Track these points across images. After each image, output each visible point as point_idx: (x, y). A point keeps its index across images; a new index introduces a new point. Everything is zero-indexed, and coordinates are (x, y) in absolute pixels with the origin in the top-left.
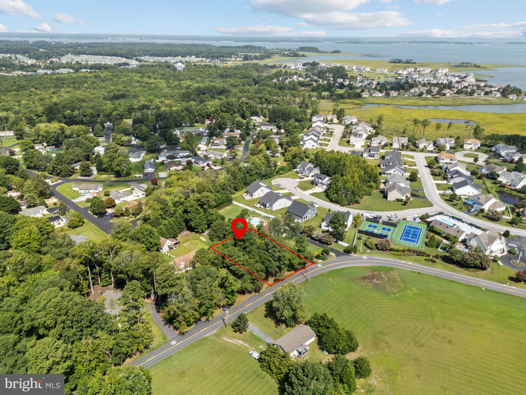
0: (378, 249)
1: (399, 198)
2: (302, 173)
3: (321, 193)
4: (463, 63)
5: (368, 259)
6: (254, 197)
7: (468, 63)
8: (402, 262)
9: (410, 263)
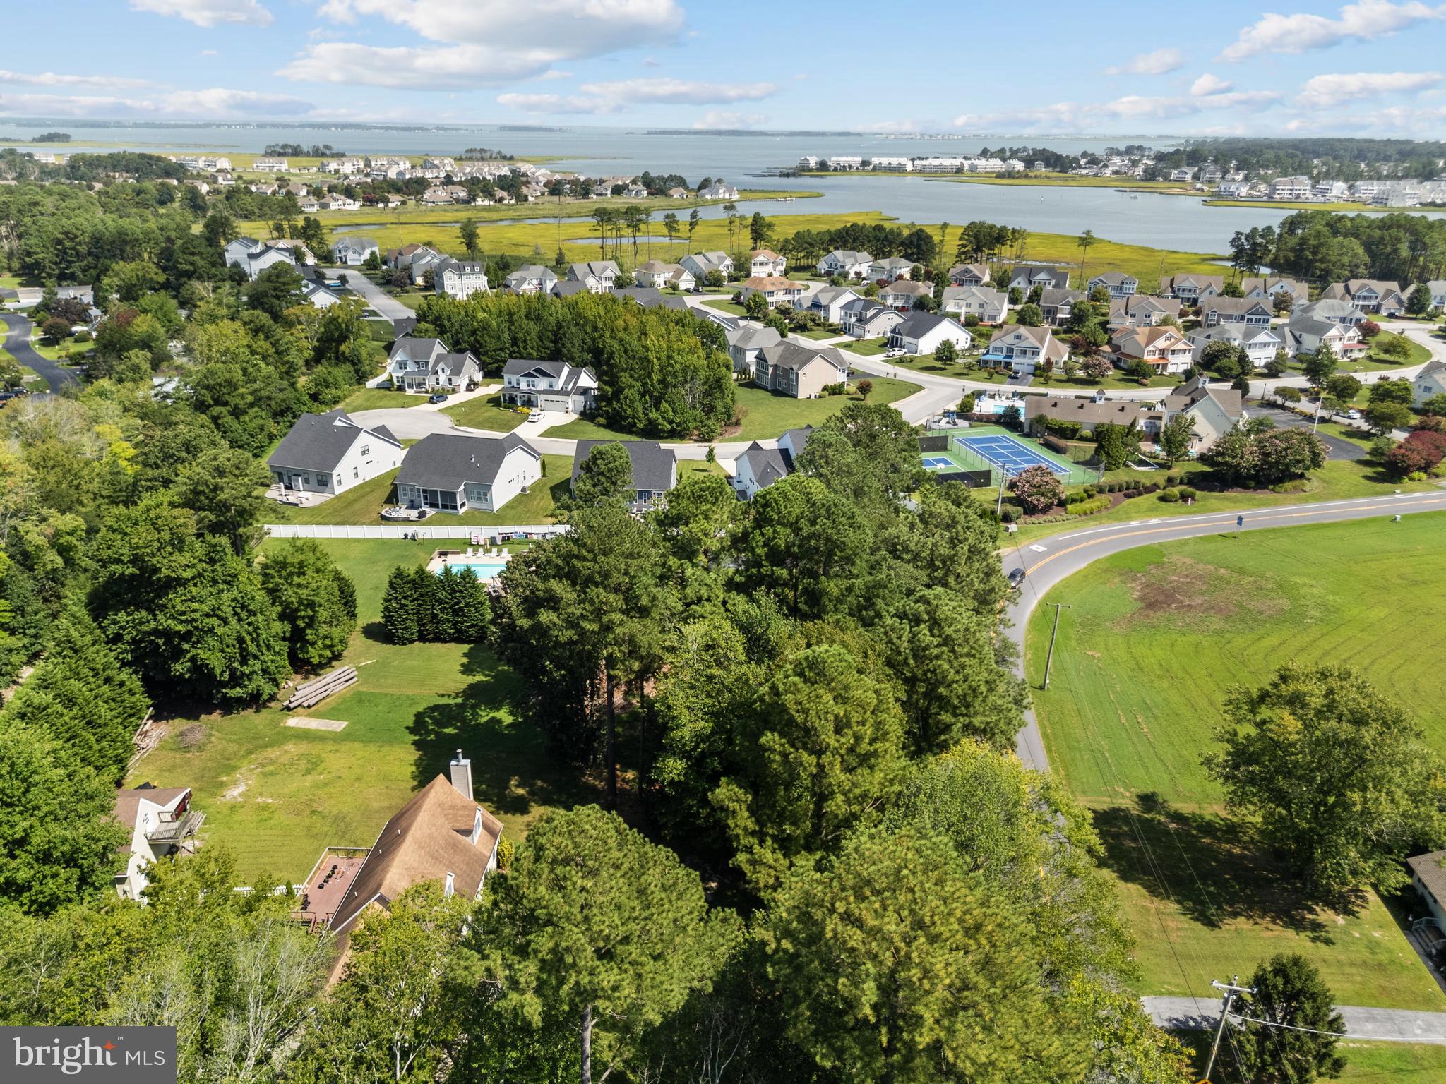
0: (1030, 510)
1: (831, 383)
2: (419, 385)
3: (573, 423)
4: (471, 151)
5: (1053, 549)
6: (338, 490)
7: (482, 151)
8: (1133, 523)
9: (1156, 521)
